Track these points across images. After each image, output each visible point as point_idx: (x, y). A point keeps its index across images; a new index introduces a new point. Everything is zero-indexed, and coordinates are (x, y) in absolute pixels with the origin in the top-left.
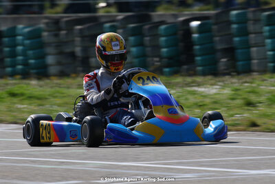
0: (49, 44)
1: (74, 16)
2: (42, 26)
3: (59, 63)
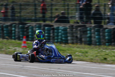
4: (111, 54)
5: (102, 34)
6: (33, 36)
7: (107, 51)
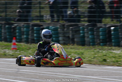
0: (60, 33)
1: (69, 23)
2: (58, 26)
3: (63, 40)
4: (109, 55)
5: (96, 33)
6: (21, 36)
7: (104, 52)
